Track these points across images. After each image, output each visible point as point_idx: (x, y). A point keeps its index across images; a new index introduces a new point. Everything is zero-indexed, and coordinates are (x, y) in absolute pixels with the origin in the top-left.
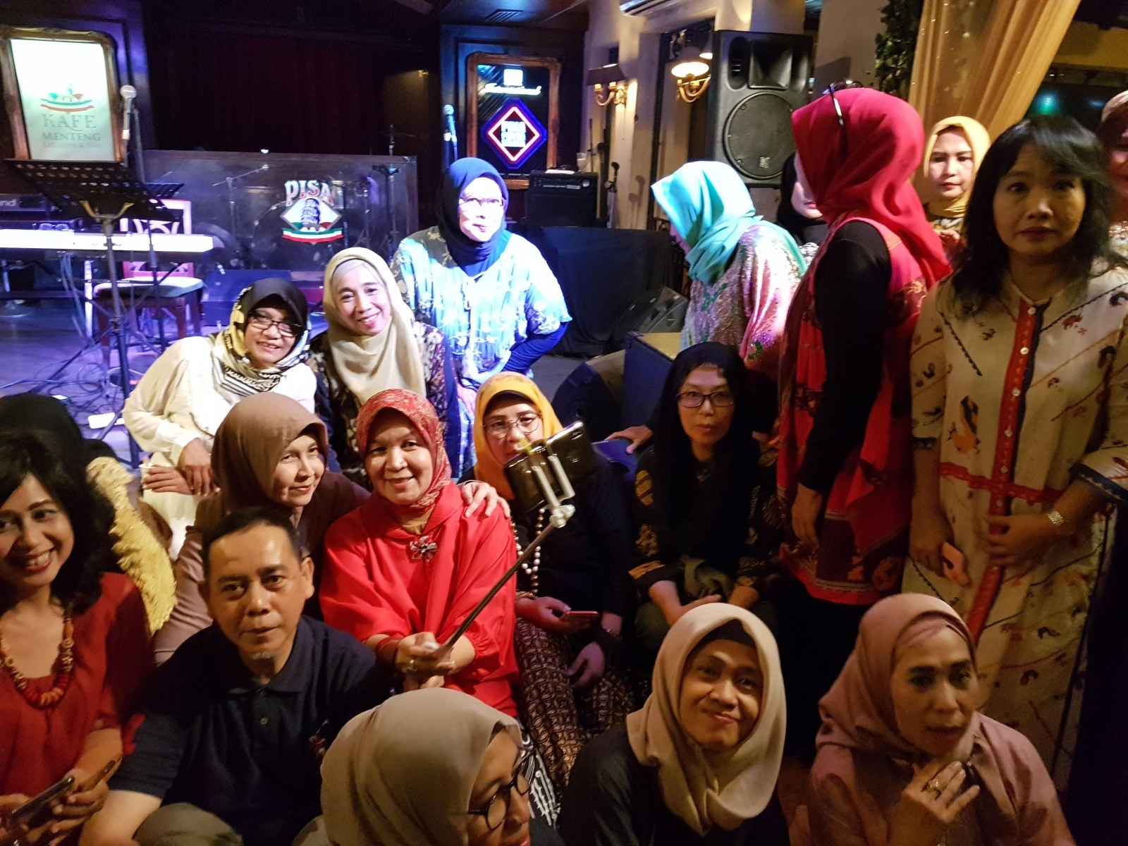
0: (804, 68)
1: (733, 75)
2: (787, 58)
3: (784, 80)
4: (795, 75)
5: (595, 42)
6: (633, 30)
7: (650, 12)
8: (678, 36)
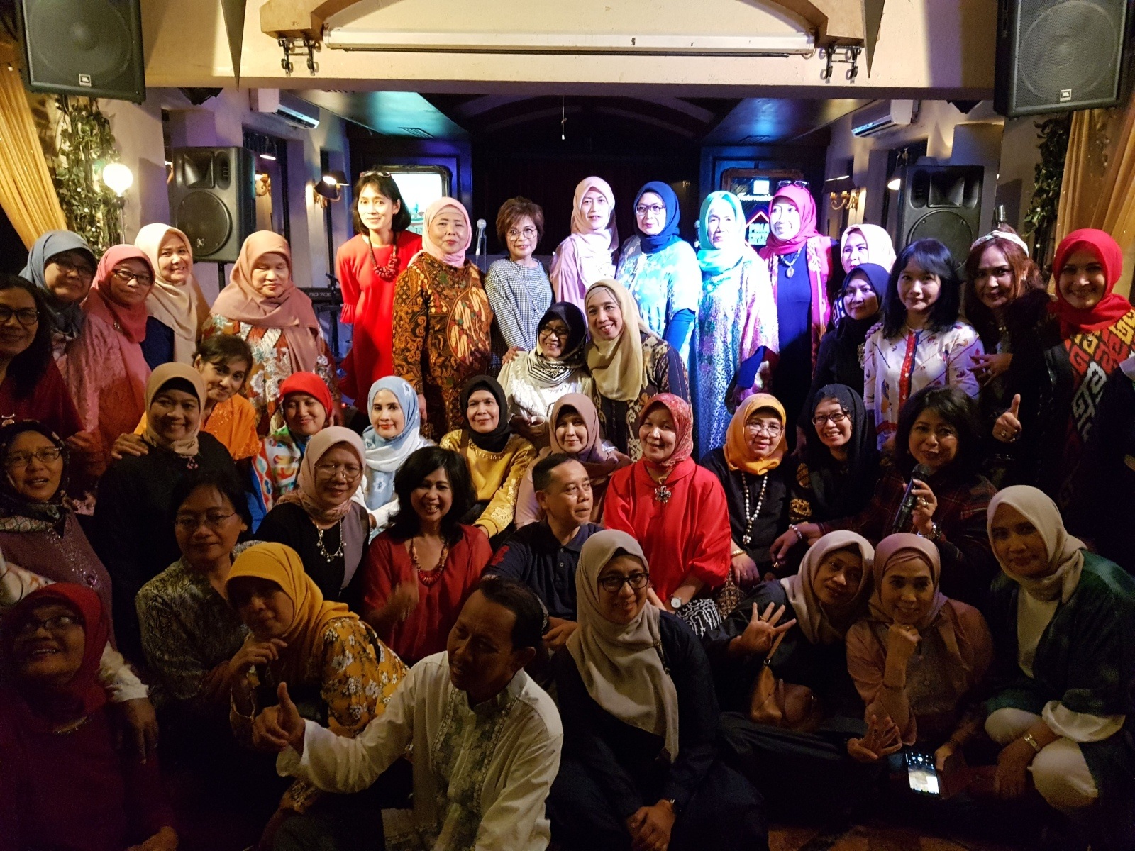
0: (976, 190)
1: (916, 198)
2: (962, 182)
3: (959, 201)
4: (968, 196)
5: (835, 154)
6: (864, 146)
7: (879, 133)
8: (903, 152)
